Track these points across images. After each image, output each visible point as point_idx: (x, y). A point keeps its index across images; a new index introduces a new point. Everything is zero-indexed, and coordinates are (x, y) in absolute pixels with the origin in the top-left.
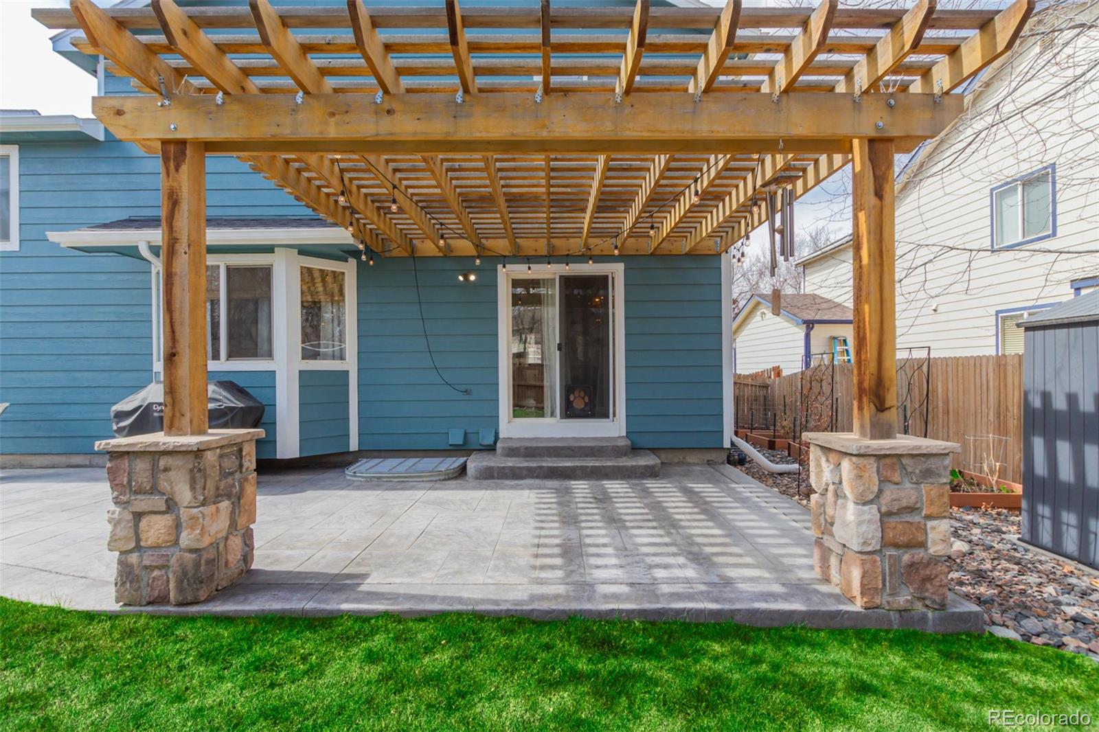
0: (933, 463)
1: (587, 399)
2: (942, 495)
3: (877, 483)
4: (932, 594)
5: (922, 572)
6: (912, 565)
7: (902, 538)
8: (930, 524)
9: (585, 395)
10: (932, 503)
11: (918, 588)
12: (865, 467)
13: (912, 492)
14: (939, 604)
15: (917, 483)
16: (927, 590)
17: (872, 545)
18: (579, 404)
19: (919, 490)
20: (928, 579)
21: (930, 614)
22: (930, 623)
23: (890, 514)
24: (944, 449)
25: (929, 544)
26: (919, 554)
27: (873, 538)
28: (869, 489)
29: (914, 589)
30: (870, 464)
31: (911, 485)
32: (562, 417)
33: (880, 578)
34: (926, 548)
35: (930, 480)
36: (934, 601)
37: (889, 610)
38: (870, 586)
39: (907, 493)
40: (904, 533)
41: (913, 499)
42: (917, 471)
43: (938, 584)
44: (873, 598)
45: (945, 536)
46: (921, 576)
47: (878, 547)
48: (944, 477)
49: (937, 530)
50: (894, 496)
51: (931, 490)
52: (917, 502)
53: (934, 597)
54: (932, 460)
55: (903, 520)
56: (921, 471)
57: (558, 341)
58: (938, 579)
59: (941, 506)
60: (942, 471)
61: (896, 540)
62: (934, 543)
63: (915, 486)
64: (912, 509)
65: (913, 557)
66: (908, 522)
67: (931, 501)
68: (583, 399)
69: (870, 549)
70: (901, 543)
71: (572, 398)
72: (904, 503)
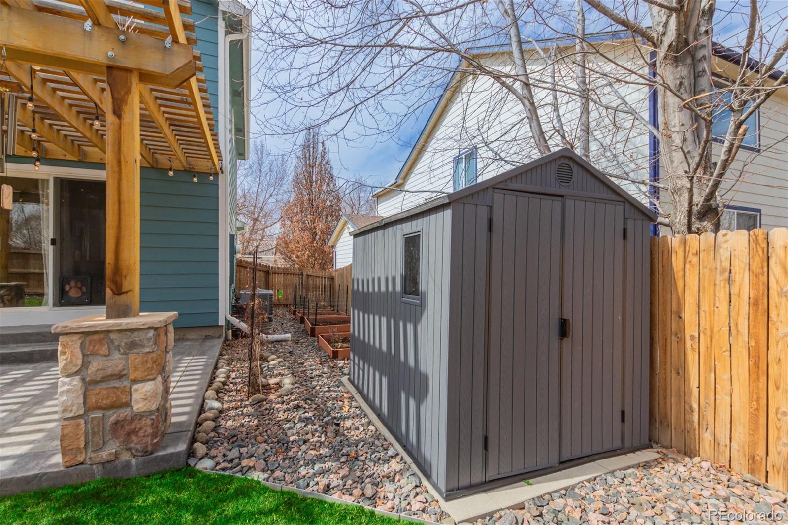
0: (136, 337)
1: (84, 289)
2: (147, 362)
3: (81, 356)
4: (136, 444)
5: (127, 427)
6: (117, 423)
7: (104, 402)
8: (135, 387)
9: (82, 285)
10: (136, 369)
11: (124, 441)
12: (67, 344)
13: (120, 361)
14: (142, 452)
15: (125, 353)
16: (132, 442)
17: (73, 411)
18: (74, 293)
19: (127, 360)
20: (134, 432)
21: (134, 462)
22: (134, 469)
23: (95, 382)
24: (143, 324)
25: (133, 403)
26: (124, 413)
27: (72, 405)
28: (71, 362)
29: (120, 442)
30: (72, 341)
31: (121, 356)
32: (54, 305)
33: (83, 438)
34: (132, 408)
35: (135, 351)
36: (137, 450)
37: (91, 465)
38: (71, 447)
39: (116, 362)
40: (108, 397)
41: (120, 367)
42: (123, 344)
43: (142, 435)
44: (76, 457)
45: (146, 395)
46: (126, 431)
47: (82, 412)
48: (148, 347)
49: (140, 391)
50: (100, 367)
51: (136, 359)
52: (124, 370)
53: (137, 446)
54: (136, 334)
55: (111, 386)
56: (126, 344)
57: (51, 236)
58: (143, 431)
59: (145, 371)
60: (146, 343)
61: (99, 404)
62: (137, 402)
63: (124, 356)
64: (120, 376)
65: (119, 416)
66: (114, 387)
67: (135, 367)
68: (80, 289)
69: (71, 415)
70: (104, 406)
71: (67, 288)
72: (109, 372)
